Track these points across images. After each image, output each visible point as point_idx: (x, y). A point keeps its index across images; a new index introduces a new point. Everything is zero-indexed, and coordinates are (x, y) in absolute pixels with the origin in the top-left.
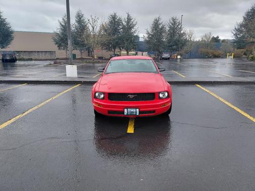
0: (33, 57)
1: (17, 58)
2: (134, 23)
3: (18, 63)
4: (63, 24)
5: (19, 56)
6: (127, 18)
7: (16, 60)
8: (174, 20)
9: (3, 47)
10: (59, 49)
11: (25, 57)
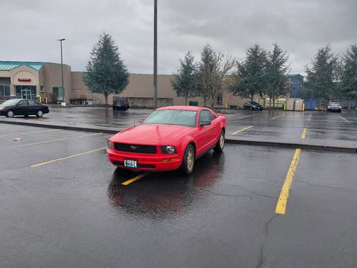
0: (147, 105)
1: (130, 105)
2: (285, 57)
3: (130, 111)
4: (186, 64)
5: (133, 103)
6: (274, 52)
7: (128, 107)
9: (117, 93)
10: (178, 95)
11: (138, 105)
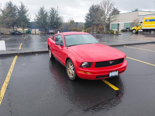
2: (27, 9)
8: (52, 9)
